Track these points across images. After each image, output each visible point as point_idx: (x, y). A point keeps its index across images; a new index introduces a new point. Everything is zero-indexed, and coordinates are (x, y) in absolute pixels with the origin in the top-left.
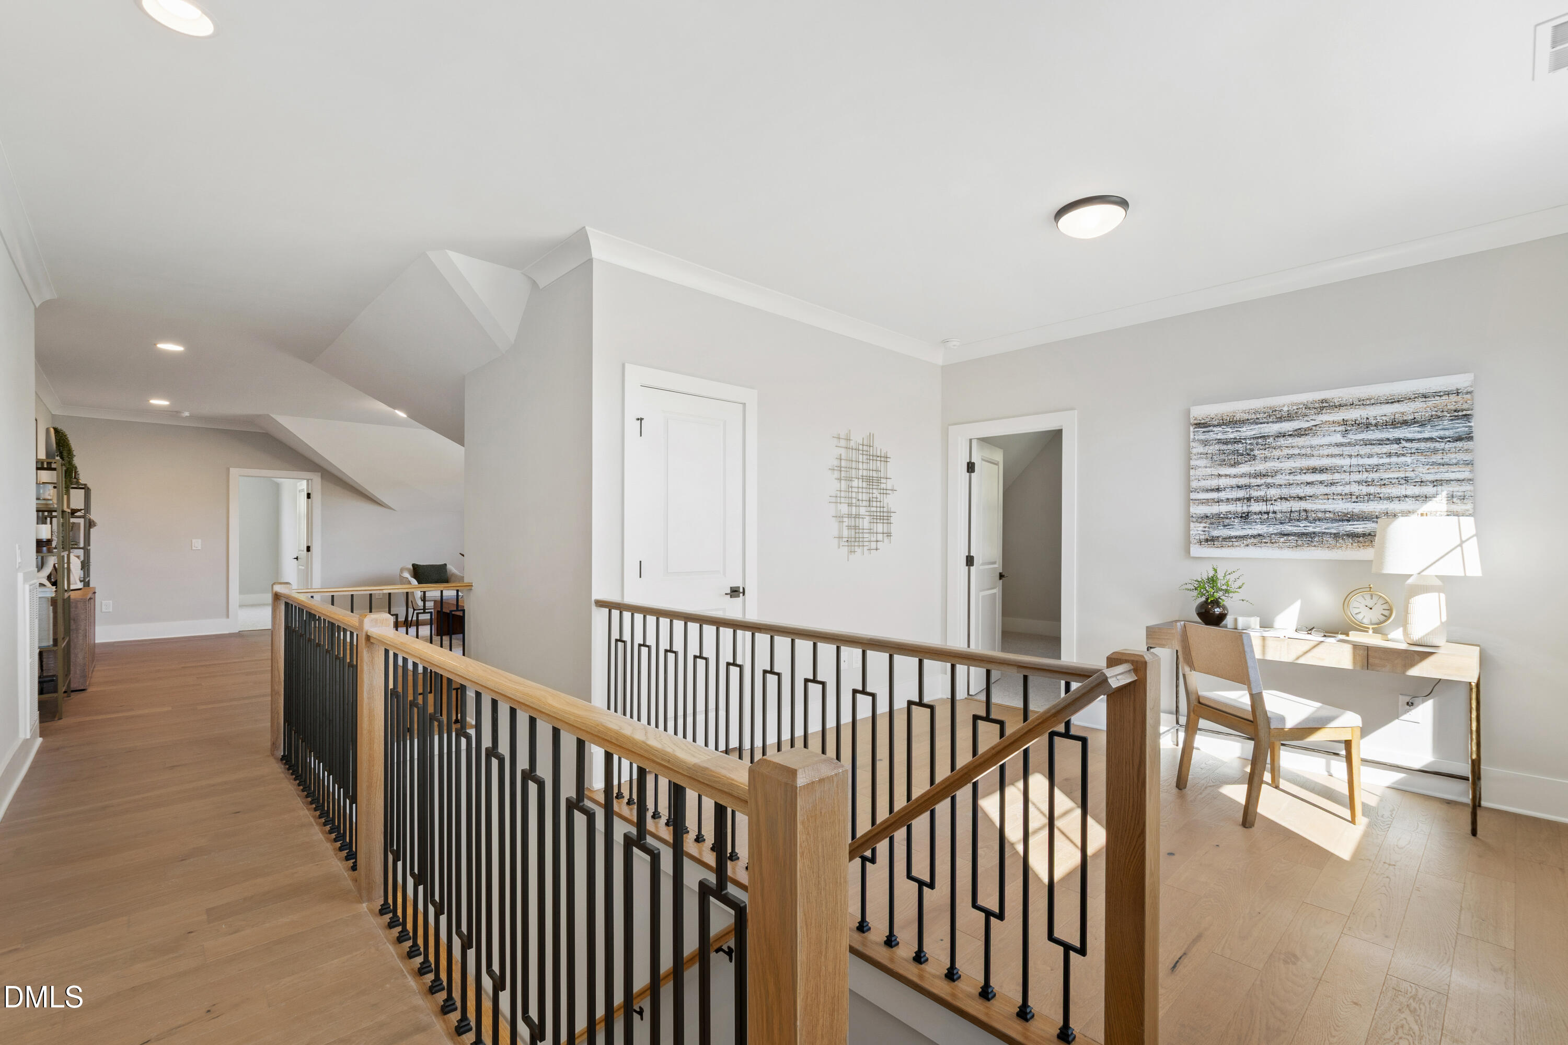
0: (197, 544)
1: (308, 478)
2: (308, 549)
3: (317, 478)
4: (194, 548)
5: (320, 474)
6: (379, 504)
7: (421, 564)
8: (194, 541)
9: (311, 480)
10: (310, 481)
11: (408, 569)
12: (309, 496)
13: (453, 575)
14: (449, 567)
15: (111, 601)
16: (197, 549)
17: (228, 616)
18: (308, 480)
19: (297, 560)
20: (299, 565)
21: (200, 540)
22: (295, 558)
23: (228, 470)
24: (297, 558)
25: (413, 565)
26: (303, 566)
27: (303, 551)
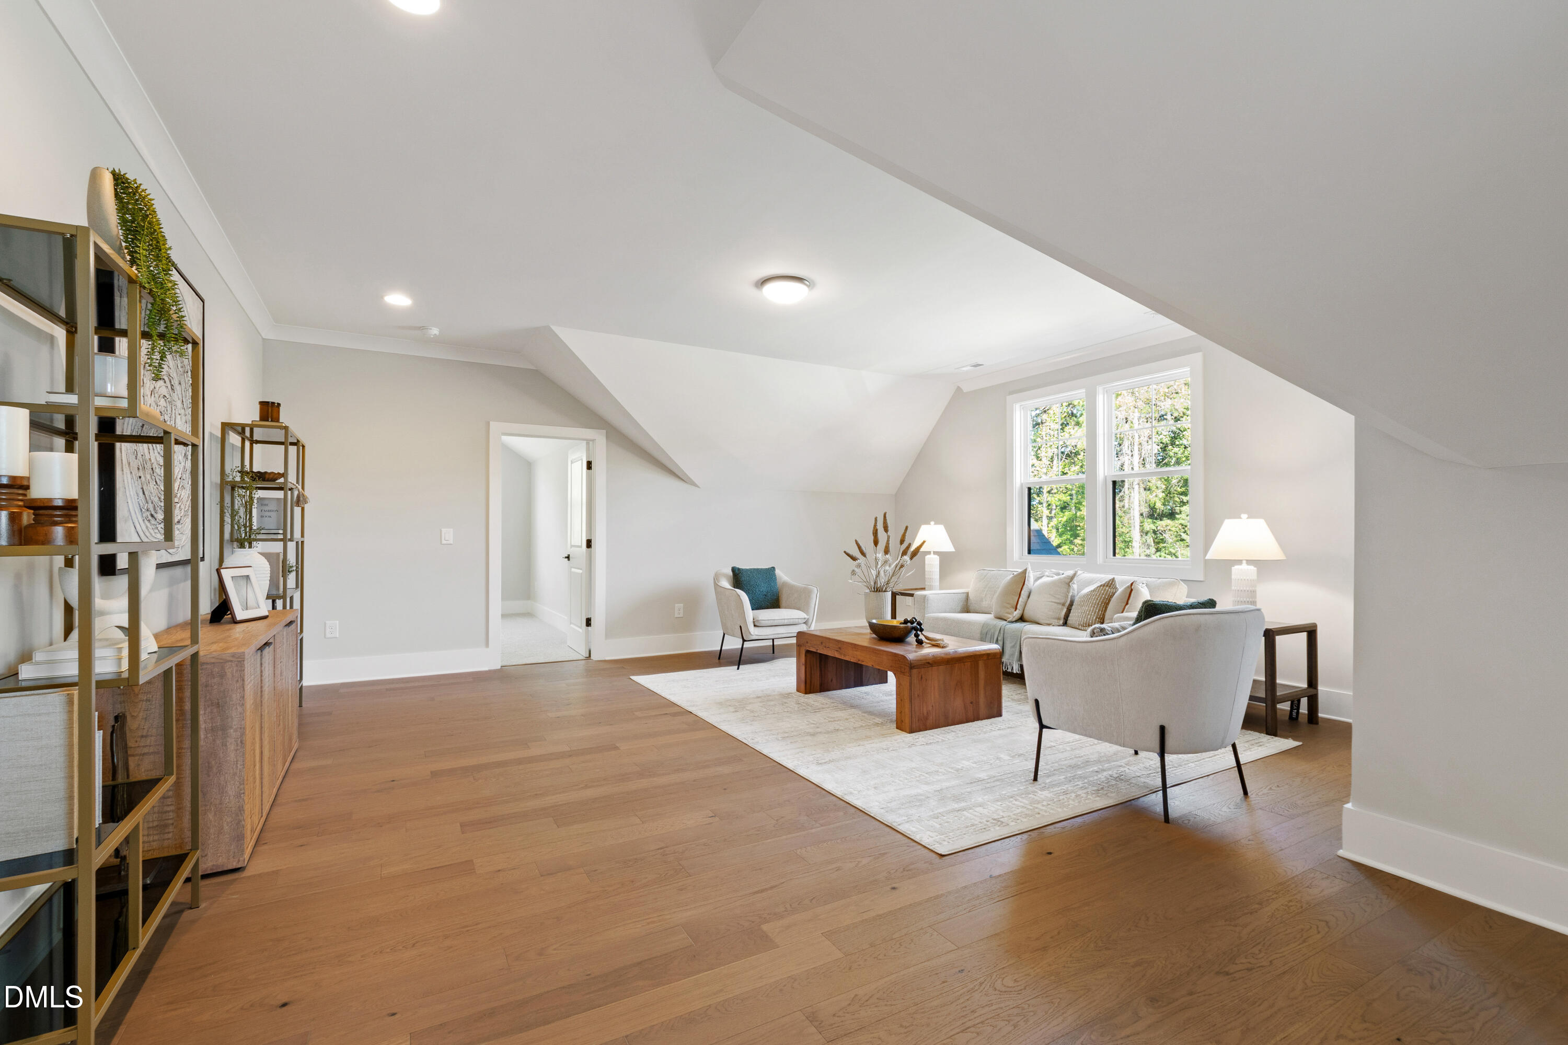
0: (448, 535)
1: (589, 438)
2: (589, 544)
3: (600, 438)
4: (444, 542)
5: (605, 431)
6: (683, 480)
7: (744, 568)
8: (444, 530)
9: (593, 440)
10: (591, 442)
11: (725, 575)
12: (589, 465)
13: (785, 584)
14: (778, 572)
15: (338, 622)
16: (448, 542)
17: (487, 645)
18: (588, 441)
19: (569, 560)
20: (571, 567)
21: (452, 530)
22: (566, 558)
23: (488, 424)
24: (568, 557)
25: (734, 570)
26: (581, 569)
27: (581, 547)
